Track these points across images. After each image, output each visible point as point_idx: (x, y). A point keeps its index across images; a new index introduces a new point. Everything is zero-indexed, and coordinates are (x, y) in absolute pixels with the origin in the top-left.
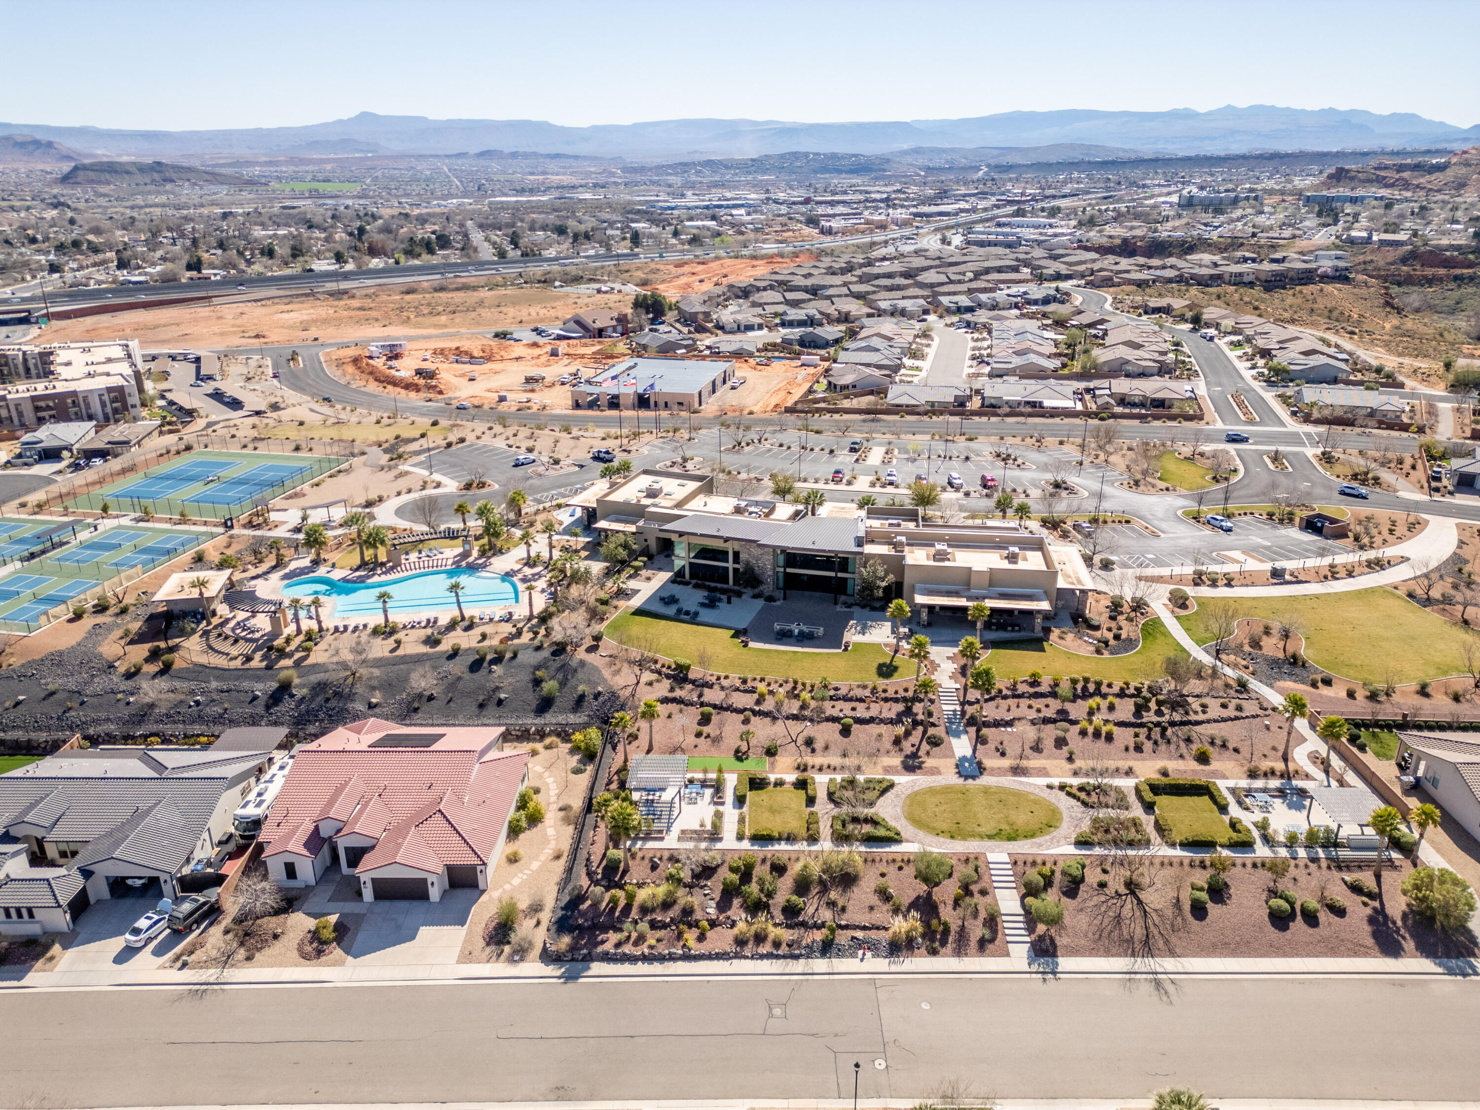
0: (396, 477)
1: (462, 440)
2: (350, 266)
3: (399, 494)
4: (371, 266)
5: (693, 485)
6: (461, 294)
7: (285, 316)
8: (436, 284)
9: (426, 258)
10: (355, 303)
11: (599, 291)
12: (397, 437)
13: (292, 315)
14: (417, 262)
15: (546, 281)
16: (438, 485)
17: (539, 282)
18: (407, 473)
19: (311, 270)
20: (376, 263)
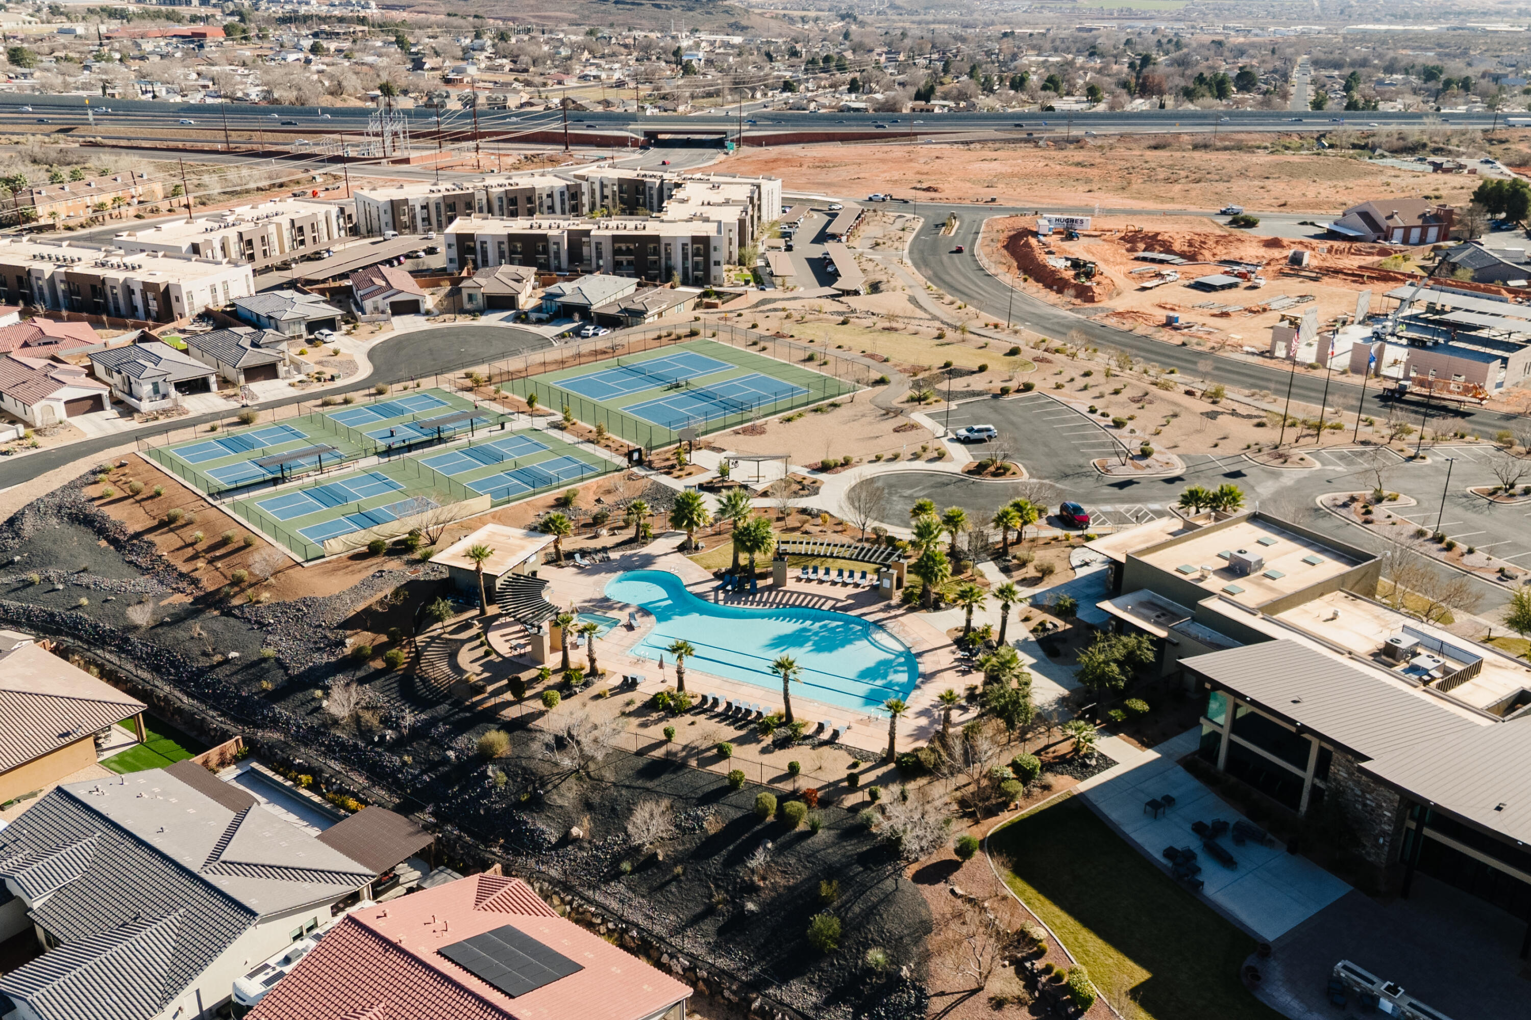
0: (896, 430)
1: (1028, 387)
2: (1101, 107)
3: (878, 459)
4: (1128, 108)
5: (1332, 568)
6: (1224, 156)
7: (985, 165)
8: (1199, 139)
9: (1208, 103)
10: (1079, 156)
11: (1437, 167)
12: (947, 365)
13: (994, 165)
14: (1190, 107)
15: (1366, 147)
16: (941, 457)
17: (1354, 146)
18: (913, 427)
19: (1051, 108)
20: (1140, 104)
